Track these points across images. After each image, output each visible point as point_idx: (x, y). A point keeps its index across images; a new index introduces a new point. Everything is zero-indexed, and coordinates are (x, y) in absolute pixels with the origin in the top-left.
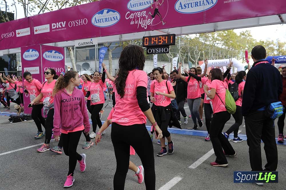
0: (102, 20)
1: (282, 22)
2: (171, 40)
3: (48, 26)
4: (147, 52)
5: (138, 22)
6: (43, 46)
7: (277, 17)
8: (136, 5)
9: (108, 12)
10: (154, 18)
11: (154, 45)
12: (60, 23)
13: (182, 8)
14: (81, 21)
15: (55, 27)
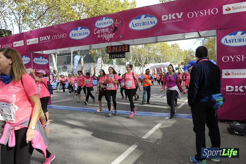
0: (77, 35)
1: (200, 37)
2: (127, 48)
3: (37, 39)
4: (110, 57)
5: (103, 36)
6: (33, 53)
7: (196, 33)
8: (102, 24)
9: (81, 29)
10: (114, 33)
11: (114, 52)
12: (46, 37)
13: (134, 27)
14: (61, 35)
15: (42, 40)
